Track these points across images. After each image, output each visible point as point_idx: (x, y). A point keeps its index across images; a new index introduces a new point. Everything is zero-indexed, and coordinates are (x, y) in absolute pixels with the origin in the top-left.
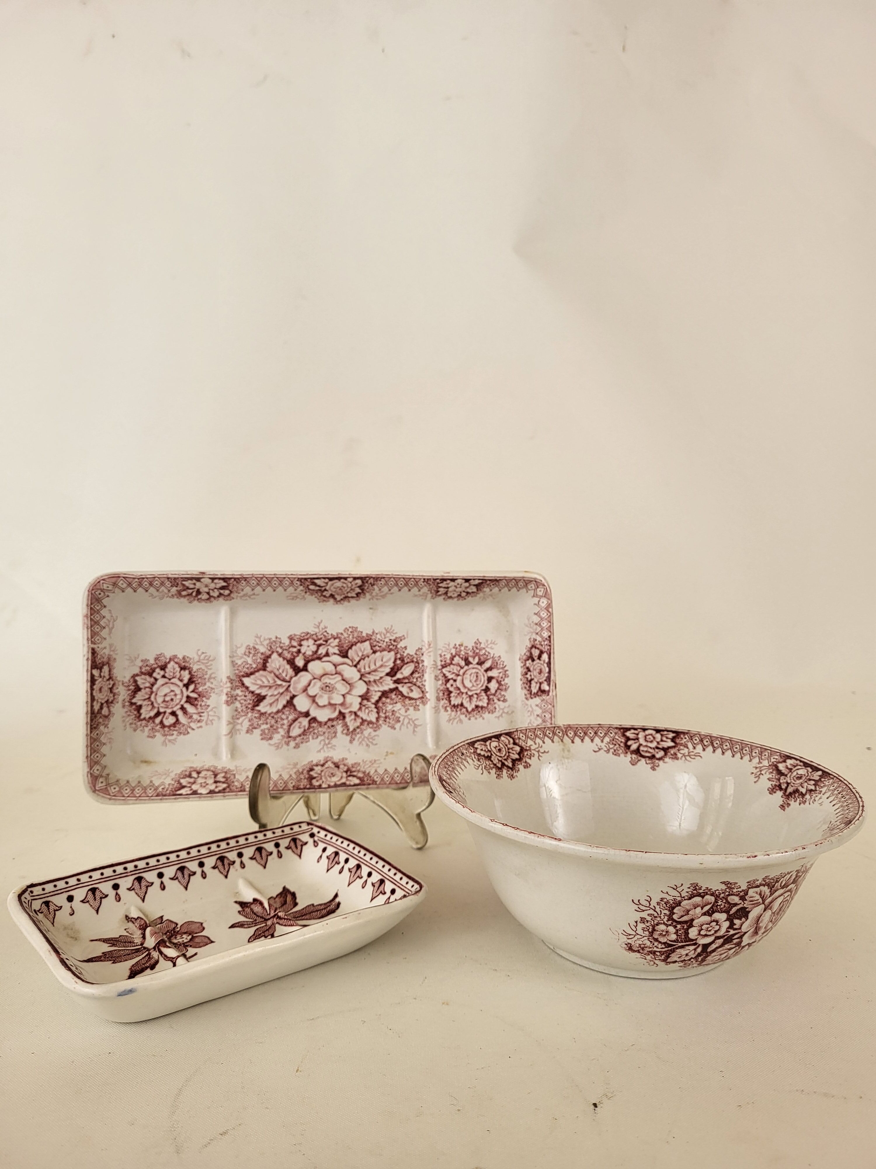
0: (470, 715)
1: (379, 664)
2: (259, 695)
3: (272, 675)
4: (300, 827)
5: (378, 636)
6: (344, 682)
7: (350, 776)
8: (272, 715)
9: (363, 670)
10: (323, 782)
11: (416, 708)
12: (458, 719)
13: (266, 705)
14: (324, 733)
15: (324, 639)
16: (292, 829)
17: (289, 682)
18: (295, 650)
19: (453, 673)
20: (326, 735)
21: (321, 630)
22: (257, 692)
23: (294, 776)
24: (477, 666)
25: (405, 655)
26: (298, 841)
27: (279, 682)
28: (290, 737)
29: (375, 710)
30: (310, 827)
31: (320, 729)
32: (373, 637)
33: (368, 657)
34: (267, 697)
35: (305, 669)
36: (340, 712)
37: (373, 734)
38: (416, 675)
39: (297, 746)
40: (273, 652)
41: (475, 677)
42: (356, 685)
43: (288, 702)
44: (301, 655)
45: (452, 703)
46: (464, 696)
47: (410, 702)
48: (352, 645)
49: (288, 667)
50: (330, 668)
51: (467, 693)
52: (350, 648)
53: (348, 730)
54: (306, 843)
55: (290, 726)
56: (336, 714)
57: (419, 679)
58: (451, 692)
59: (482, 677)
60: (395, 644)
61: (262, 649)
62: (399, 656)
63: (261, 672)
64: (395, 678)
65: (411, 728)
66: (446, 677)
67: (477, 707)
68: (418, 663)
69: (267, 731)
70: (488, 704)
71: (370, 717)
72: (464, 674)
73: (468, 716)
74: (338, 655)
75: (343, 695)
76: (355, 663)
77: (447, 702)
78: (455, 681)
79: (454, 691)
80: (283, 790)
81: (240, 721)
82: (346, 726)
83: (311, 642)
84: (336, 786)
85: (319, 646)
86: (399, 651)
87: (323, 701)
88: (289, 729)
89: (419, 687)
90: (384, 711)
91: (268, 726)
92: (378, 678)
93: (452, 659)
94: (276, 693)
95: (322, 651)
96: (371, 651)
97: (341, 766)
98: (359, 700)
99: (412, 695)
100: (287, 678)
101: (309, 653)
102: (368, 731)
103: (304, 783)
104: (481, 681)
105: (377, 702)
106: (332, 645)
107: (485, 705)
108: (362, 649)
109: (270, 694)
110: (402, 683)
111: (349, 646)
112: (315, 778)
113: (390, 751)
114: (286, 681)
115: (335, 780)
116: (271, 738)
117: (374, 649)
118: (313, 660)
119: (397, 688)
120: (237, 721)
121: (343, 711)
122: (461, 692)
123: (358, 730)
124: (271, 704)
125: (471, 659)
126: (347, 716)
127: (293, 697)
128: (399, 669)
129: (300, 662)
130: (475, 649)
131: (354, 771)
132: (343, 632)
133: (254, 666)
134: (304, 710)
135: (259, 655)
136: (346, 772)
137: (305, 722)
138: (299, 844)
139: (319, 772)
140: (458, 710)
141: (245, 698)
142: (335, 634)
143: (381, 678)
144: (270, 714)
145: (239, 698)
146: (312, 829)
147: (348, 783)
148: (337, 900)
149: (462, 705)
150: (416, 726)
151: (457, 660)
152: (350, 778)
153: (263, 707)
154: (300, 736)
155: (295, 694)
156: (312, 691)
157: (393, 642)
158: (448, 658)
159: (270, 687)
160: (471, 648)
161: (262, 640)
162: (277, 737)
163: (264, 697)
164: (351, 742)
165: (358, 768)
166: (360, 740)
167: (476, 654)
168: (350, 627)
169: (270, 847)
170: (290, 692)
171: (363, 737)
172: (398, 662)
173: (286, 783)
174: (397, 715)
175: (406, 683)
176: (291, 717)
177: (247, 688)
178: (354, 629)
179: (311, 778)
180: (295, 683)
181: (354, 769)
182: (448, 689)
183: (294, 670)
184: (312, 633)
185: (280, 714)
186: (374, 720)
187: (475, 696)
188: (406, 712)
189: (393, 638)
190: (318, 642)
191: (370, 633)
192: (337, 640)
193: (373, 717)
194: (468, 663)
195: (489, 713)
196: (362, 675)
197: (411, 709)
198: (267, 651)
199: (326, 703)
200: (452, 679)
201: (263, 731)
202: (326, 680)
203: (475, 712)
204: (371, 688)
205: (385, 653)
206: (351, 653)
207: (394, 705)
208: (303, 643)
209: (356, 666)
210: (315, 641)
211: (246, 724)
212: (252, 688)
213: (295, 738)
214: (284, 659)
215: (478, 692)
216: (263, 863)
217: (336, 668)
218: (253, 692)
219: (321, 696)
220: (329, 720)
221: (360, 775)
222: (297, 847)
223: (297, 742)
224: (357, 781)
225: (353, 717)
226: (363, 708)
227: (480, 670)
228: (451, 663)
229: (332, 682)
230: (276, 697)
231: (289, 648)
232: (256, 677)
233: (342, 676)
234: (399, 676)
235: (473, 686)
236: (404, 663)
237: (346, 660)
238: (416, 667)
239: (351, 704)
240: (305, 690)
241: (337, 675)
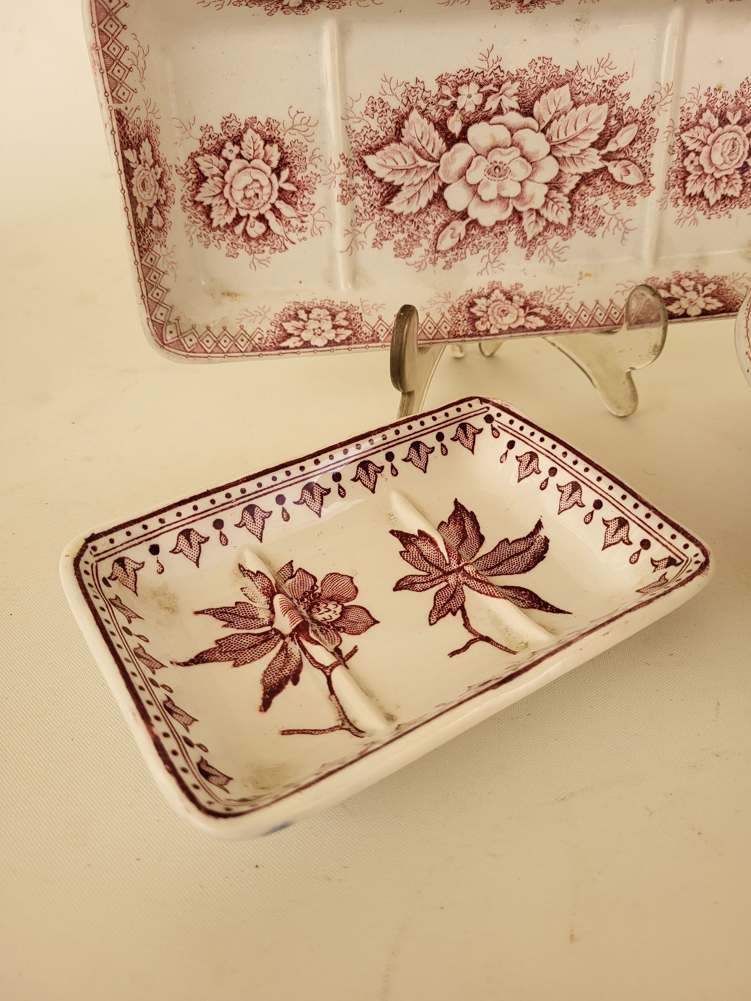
0: (712, 212)
1: (581, 126)
2: (390, 184)
3: (411, 148)
4: (470, 405)
5: (585, 75)
6: (524, 160)
7: (529, 314)
8: (411, 217)
9: (555, 139)
10: (491, 325)
11: (631, 202)
12: (692, 218)
13: (401, 201)
14: (489, 244)
15: (494, 81)
16: (459, 410)
17: (439, 161)
18: (447, 103)
19: (698, 140)
20: (492, 246)
21: (491, 64)
22: (388, 179)
23: (448, 316)
24: (737, 127)
25: (625, 109)
26: (468, 427)
27: (422, 162)
28: (438, 252)
29: (569, 206)
30: (485, 405)
31: (483, 239)
32: (577, 77)
33: (566, 115)
34: (403, 188)
35: (463, 137)
36: (515, 210)
37: (562, 244)
38: (639, 145)
39: (448, 266)
40: (411, 108)
41: (731, 147)
42: (543, 164)
43: (435, 196)
44: (457, 112)
45: (687, 193)
46: (708, 180)
47: (622, 192)
48: (541, 93)
49: (436, 134)
50: (502, 135)
51: (712, 174)
52: (538, 98)
53: (525, 238)
54: (481, 431)
55: (438, 234)
56: (509, 212)
57: (641, 152)
58: (689, 174)
59: (742, 146)
60: (612, 88)
61: (395, 103)
62: (615, 111)
63: (393, 145)
64: (604, 152)
65: (619, 233)
66: (685, 148)
67: (724, 197)
68: (645, 124)
69: (403, 243)
70: (741, 192)
71: (558, 217)
72: (714, 142)
73: (708, 213)
74: (517, 111)
75: (521, 183)
76: (542, 127)
77: (679, 190)
78: (698, 154)
79: (694, 173)
80: (433, 339)
81: (362, 229)
82: (522, 232)
83: (474, 87)
84: (511, 330)
85: (487, 95)
86: (617, 101)
87: (488, 193)
88: (437, 239)
89: (640, 166)
90: (581, 208)
91: (406, 235)
92: (578, 152)
93: (700, 115)
94: (416, 180)
95: (492, 104)
96: (572, 103)
97: (516, 298)
98: (545, 189)
99: (628, 180)
100: (435, 155)
101: (470, 108)
102: (554, 240)
103: (464, 326)
104: (738, 154)
105: (573, 192)
106: (508, 92)
107: (737, 194)
108: (557, 101)
109: (407, 183)
110: (614, 160)
111: (536, 94)
112: (479, 319)
113: (585, 271)
114: (433, 161)
115: (508, 321)
116: (409, 254)
117: (576, 98)
118: (476, 121)
119: (606, 168)
120: (358, 228)
121: (519, 208)
122: (704, 173)
123: (540, 239)
124: (409, 200)
125: (729, 115)
126: (525, 216)
127: (443, 187)
128: (613, 135)
129: (455, 126)
130: (739, 96)
131: (536, 307)
132: (528, 69)
133: (382, 134)
134: (459, 208)
135: (390, 114)
136: (524, 307)
137: (460, 227)
138: (470, 431)
139: (484, 308)
140: (695, 203)
141: (368, 191)
142: (515, 73)
143: (583, 151)
144: (407, 216)
145: (359, 191)
146: (488, 408)
147: (528, 325)
148: (542, 533)
149: (702, 194)
150: (627, 230)
151: (708, 116)
152: (531, 318)
153: (397, 204)
154: (452, 249)
155: (447, 182)
156: (473, 177)
157: (607, 87)
158: (694, 114)
159: (408, 171)
160: (734, 95)
161: (393, 86)
162: (419, 253)
163: (398, 189)
164: (528, 257)
165: (541, 301)
166: (542, 254)
167: (740, 105)
168: (539, 58)
169: (430, 440)
170: (439, 178)
171: (545, 249)
172: (613, 122)
173: (437, 327)
174: (601, 213)
175: (620, 159)
176: (440, 221)
177: (372, 173)
178: (547, 61)
179: (474, 319)
180: (448, 162)
181: (534, 303)
182: (685, 167)
183: (446, 140)
184: (477, 70)
185: (423, 216)
186: (565, 222)
187: (725, 179)
188: (615, 208)
189: (608, 78)
190: (486, 88)
191: (572, 68)
192: (517, 84)
193: (563, 218)
194: (724, 121)
195: (741, 207)
196: (553, 147)
197: (624, 202)
198: (402, 106)
199: (494, 196)
200: (694, 151)
201: (397, 243)
202: (496, 156)
203: (720, 207)
204: (566, 170)
205: (594, 105)
206: (538, 108)
207: (598, 197)
208: (461, 90)
209: (544, 131)
210: (481, 86)
211: (372, 233)
212: (380, 174)
213: (445, 254)
214: (430, 120)
215: (730, 172)
216: (422, 465)
217: (512, 135)
218: (380, 181)
219: (487, 184)
220: (497, 223)
221: (545, 312)
222: (466, 437)
223: (447, 259)
224: (542, 323)
225: (534, 217)
226: (551, 203)
227: (740, 135)
228: (697, 124)
229: (505, 160)
230: (418, 188)
231: (439, 100)
232: (385, 154)
233: (521, 149)
234: (611, 147)
235: (725, 162)
236: (622, 124)
237: (529, 120)
238: (639, 131)
239: (532, 197)
240: (462, 175)
241: (513, 148)
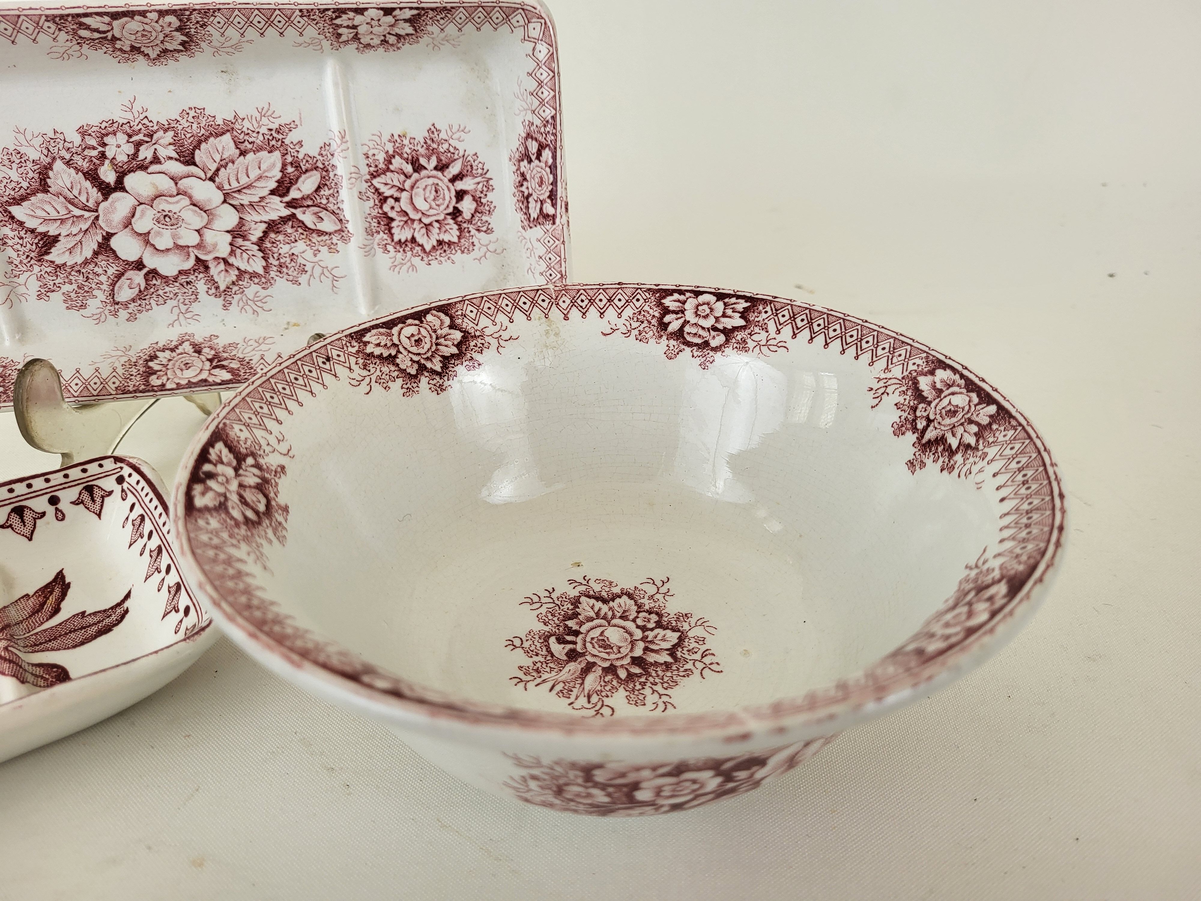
0: (430, 258)
1: (254, 173)
2: (45, 235)
3: (62, 199)
4: (101, 466)
5: (246, 124)
6: (197, 209)
7: (215, 367)
8: (77, 268)
9: (226, 187)
10: (168, 379)
11: (332, 249)
12: (409, 264)
13: (61, 251)
14: (176, 294)
15: (144, 131)
16: (84, 471)
17: (97, 211)
18: (94, 153)
19: (393, 186)
20: (180, 297)
21: (136, 115)
22: (41, 229)
23: (120, 371)
24: (435, 173)
25: (301, 156)
26: (96, 490)
27: (77, 212)
28: (117, 303)
29: (261, 254)
30: (119, 465)
31: (167, 289)
32: (237, 126)
33: (233, 162)
34: (60, 238)
35: (120, 186)
36: (198, 259)
37: (263, 293)
38: (325, 192)
39: (132, 318)
40: (54, 159)
41: (434, 193)
42: (218, 212)
43: (100, 245)
44: (107, 162)
45: (396, 239)
46: (416, 225)
47: (319, 239)
48: (200, 142)
49: (88, 184)
50: (165, 184)
51: (420, 220)
52: (198, 146)
53: (217, 288)
54: (110, 493)
55: (113, 284)
56: (192, 262)
57: (331, 199)
58: (392, 220)
59: (446, 191)
60: (280, 137)
61: (34, 154)
62: (289, 159)
63: (40, 196)
64: (287, 199)
65: (327, 282)
66: (380, 194)
67: (440, 243)
68: (327, 171)
69: (73, 295)
70: (459, 237)
71: (251, 266)
72: (412, 187)
73: (425, 259)
74: (176, 159)
75: (198, 231)
76: (209, 175)
77: (385, 236)
78: (397, 200)
79: (398, 218)
80: (97, 396)
81: (22, 279)
82: (212, 281)
83: (121, 138)
84: (190, 385)
85: (138, 145)
86: (289, 149)
87: (163, 241)
88: (113, 290)
89: (333, 213)
90: (276, 255)
91: (74, 286)
92: (257, 199)
93: (389, 161)
94: (75, 230)
95: (146, 153)
96: (237, 152)
97: (206, 350)
98: (229, 238)
99: (321, 226)
100: (91, 204)
101: (122, 158)
102: (252, 289)
103: (137, 381)
104: (444, 199)
105: (261, 240)
106: (161, 141)
107: (455, 240)
108: (220, 150)
109: (64, 233)
110: (301, 207)
111: (195, 143)
112: (155, 372)
113: (293, 321)
114: (90, 210)
115: (190, 374)
116: (83, 306)
117: (242, 147)
118: (130, 171)
119: (293, 215)
120: (16, 279)
121: (203, 257)
122: (410, 219)
123: (235, 288)
124: (70, 251)
125: (423, 161)
126: (211, 265)
127: (108, 237)
128: (293, 182)
129: (108, 175)
130: (429, 142)
131: (226, 359)
132: (179, 119)
133: (25, 185)
134: (133, 257)
135: (30, 165)
136: (211, 360)
137: (138, 277)
138: (97, 493)
139: (165, 362)
140: (407, 249)
141: (21, 242)
142: (166, 123)
143: (262, 198)
144: (72, 267)
145: (10, 242)
146: (121, 468)
147: (211, 379)
148: (126, 605)
149: (413, 240)
150: (335, 278)
151: (397, 162)
152: (216, 371)
153: (57, 255)
154: (133, 300)
155: (112, 231)
156: (140, 226)
157: (275, 135)
158: (382, 160)
159: (63, 221)
160: (422, 141)
161: (29, 137)
162: (94, 304)
163: (55, 239)
164: (225, 307)
165: (234, 353)
166: (241, 304)
167: (431, 152)
168: (190, 108)
169: (40, 504)
170: (101, 228)
171: (244, 298)
172: (290, 169)
173: (104, 383)
174: (300, 260)
175: (308, 206)
176: (111, 271)
177: (21, 224)
178: (199, 112)
179: (150, 372)
180: (107, 212)
181: (225, 355)
182: (385, 213)
183: (100, 189)
184: (121, 121)
185: (91, 267)
186: (261, 271)
187: (436, 225)
188: (315, 255)
189: (274, 126)
190: (135, 138)
191: (230, 117)
192: (171, 134)
193: (258, 265)
194: (418, 168)
195: (463, 252)
196: (226, 196)
197: (324, 250)
198: (43, 157)
199: (170, 245)
200: (392, 197)
201: (67, 295)
202: (162, 205)
203: (438, 253)
204: (247, 217)
205: (264, 154)
206: (199, 156)
207: (293, 245)
208: (107, 140)
209: (212, 179)
210: (130, 136)
211: (34, 285)
212: (30, 224)
213: (126, 305)
214: (77, 170)
215: (441, 217)
216: (27, 531)
217: (176, 184)
218: (33, 231)
219: (158, 234)
220: (180, 272)
221: (235, 365)
222: (93, 501)
223: (130, 311)
224: (227, 376)
225: (222, 266)
226: (238, 251)
227: (441, 180)
228: (388, 169)
229: (175, 208)
230: (78, 238)
231: (84, 150)
232: (33, 204)
233: (190, 197)
234: (294, 194)
235: (431, 208)
236: (301, 171)
237: (192, 169)
238: (323, 178)
239: (215, 246)
240: (128, 224)
241: (180, 197)
